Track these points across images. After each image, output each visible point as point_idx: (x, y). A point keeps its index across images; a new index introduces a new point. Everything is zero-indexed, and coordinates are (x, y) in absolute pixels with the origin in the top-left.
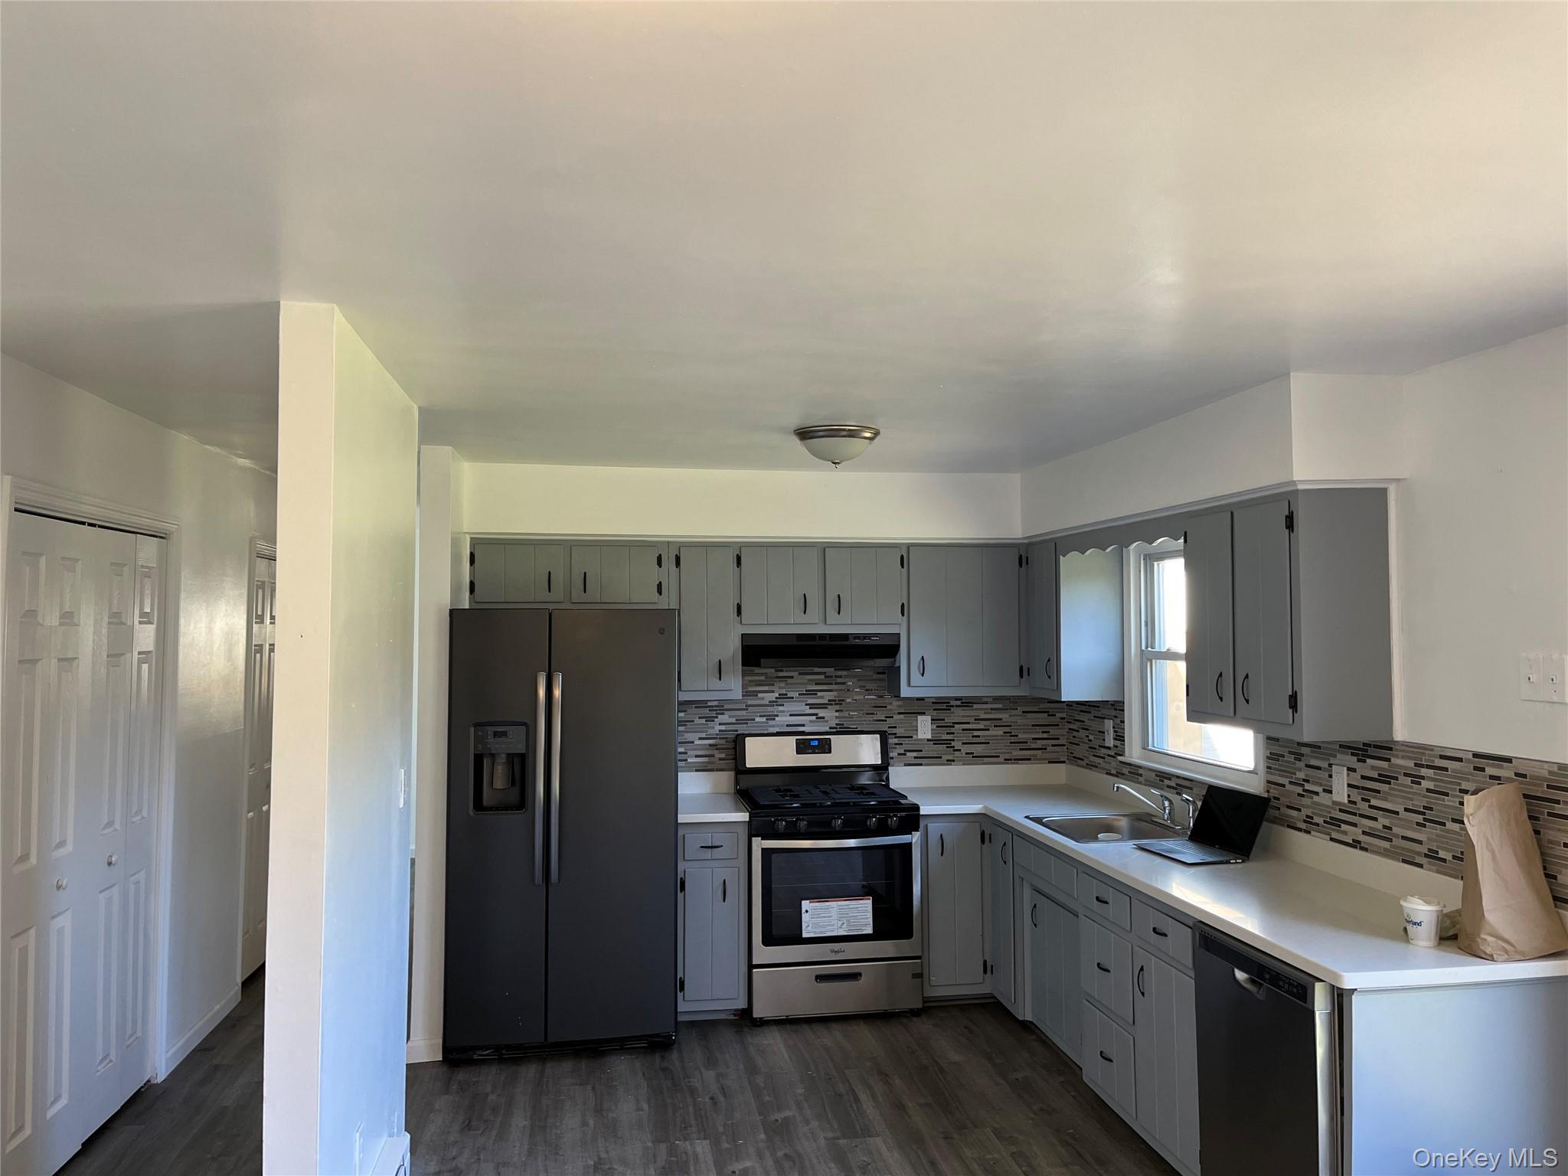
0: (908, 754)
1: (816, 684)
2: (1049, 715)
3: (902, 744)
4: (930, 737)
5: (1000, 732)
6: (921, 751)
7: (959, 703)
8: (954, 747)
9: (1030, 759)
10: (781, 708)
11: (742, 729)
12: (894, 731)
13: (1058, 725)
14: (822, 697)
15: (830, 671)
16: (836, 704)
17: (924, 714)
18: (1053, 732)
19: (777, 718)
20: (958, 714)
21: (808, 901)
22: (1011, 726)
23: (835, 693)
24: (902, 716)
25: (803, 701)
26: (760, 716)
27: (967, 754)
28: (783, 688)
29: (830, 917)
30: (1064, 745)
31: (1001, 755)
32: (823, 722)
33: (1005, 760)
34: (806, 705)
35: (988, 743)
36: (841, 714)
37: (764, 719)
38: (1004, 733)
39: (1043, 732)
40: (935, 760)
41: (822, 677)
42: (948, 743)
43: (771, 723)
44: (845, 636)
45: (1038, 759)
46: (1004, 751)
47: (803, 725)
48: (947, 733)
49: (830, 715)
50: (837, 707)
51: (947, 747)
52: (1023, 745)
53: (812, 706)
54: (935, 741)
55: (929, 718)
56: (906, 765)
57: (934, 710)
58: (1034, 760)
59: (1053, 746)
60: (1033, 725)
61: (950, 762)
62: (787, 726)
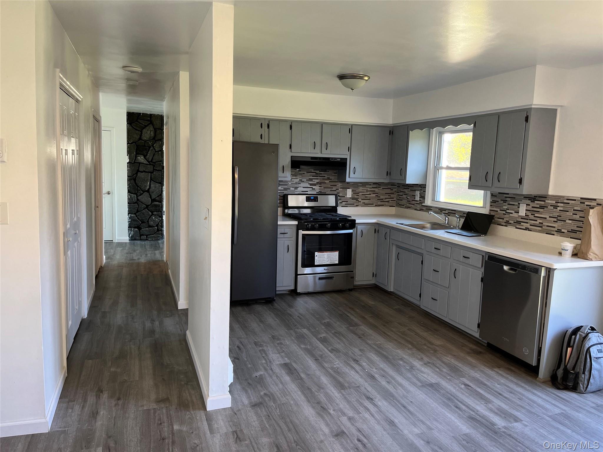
0: (343, 203)
1: (313, 176)
2: (391, 190)
3: (341, 199)
4: (351, 197)
5: (374, 195)
6: (348, 202)
7: (361, 185)
8: (358, 200)
9: (383, 205)
10: (300, 185)
11: (286, 192)
12: (339, 194)
13: (394, 193)
14: (314, 181)
15: (318, 172)
16: (319, 184)
17: (349, 188)
18: (392, 196)
19: (298, 189)
20: (361, 189)
21: (317, 252)
22: (378, 193)
23: (319, 180)
24: (342, 189)
25: (307, 183)
26: (293, 188)
27: (363, 203)
28: (301, 177)
29: (324, 258)
30: (395, 201)
31: (374, 204)
32: (314, 190)
33: (375, 205)
34: (309, 184)
35: (370, 199)
36: (321, 188)
37: (293, 189)
38: (376, 196)
39: (389, 196)
40: (352, 205)
41: (315, 174)
42: (357, 199)
43: (296, 190)
44: (328, 158)
45: (386, 205)
46: (375, 202)
47: (307, 192)
48: (357, 196)
49: (317, 188)
50: (320, 185)
51: (356, 201)
52: (382, 200)
53: (311, 185)
54: (353, 198)
55: (351, 190)
56: (342, 207)
57: (353, 187)
58: (385, 205)
59: (391, 201)
60: (385, 193)
61: (357, 206)
62: (302, 191)
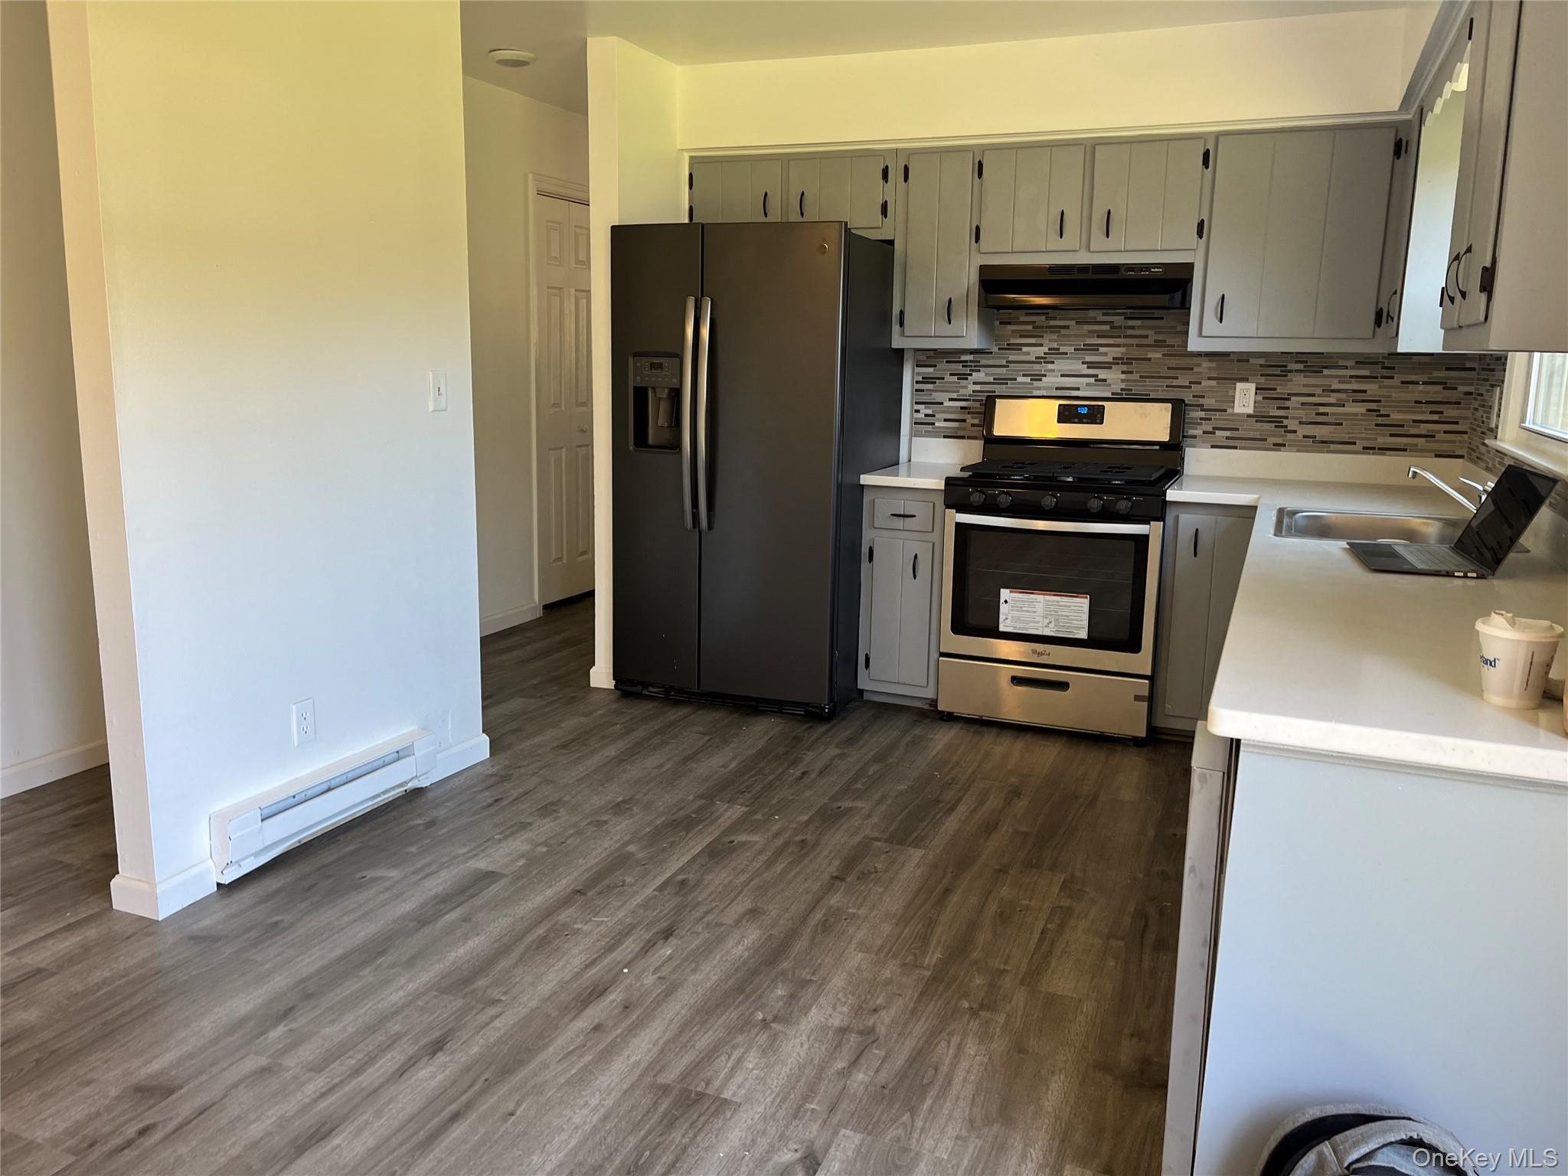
0: (1218, 433)
1: (1098, 337)
2: (1444, 388)
3: (1210, 419)
4: (1250, 411)
5: (1361, 409)
6: (1237, 430)
7: (1300, 366)
8: (1286, 427)
9: (1406, 450)
10: (1050, 366)
12: (1201, 401)
13: (1459, 403)
14: (1106, 354)
15: (1119, 320)
16: (1122, 364)
17: (1246, 380)
18: (1450, 412)
19: (1044, 379)
20: (1298, 382)
21: (1008, 590)
22: (1380, 401)
23: (1123, 350)
24: (1213, 383)
25: (1079, 359)
26: (1024, 375)
27: (1304, 437)
28: (1055, 341)
29: (1035, 612)
30: (1466, 433)
31: (1358, 442)
32: (1103, 385)
33: (1364, 448)
34: (1083, 363)
35: (1341, 424)
36: (1130, 377)
37: (1028, 379)
38: (1369, 410)
39: (1431, 412)
40: (1258, 442)
41: (1107, 327)
42: (1278, 422)
43: (1036, 384)
44: (1114, 268)
45: (1417, 451)
46: (1364, 436)
47: (1078, 389)
48: (1278, 408)
49: (1115, 378)
50: (1125, 368)
51: (1276, 427)
52: (1397, 429)
53: (1091, 365)
54: (1258, 417)
55: (1252, 387)
56: (1212, 447)
57: (1261, 375)
58: (1411, 451)
59: (1445, 432)
60: (1416, 402)
61: (1278, 446)
62: (1057, 389)
